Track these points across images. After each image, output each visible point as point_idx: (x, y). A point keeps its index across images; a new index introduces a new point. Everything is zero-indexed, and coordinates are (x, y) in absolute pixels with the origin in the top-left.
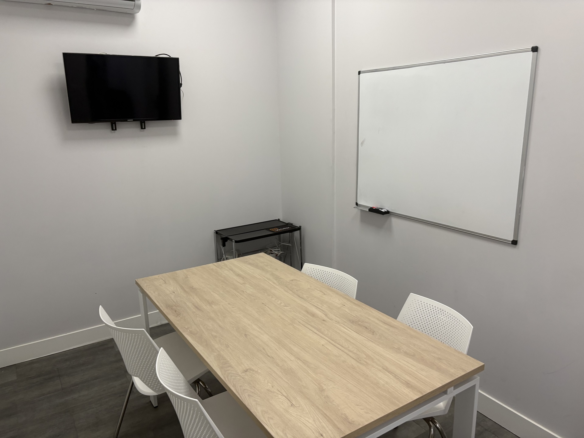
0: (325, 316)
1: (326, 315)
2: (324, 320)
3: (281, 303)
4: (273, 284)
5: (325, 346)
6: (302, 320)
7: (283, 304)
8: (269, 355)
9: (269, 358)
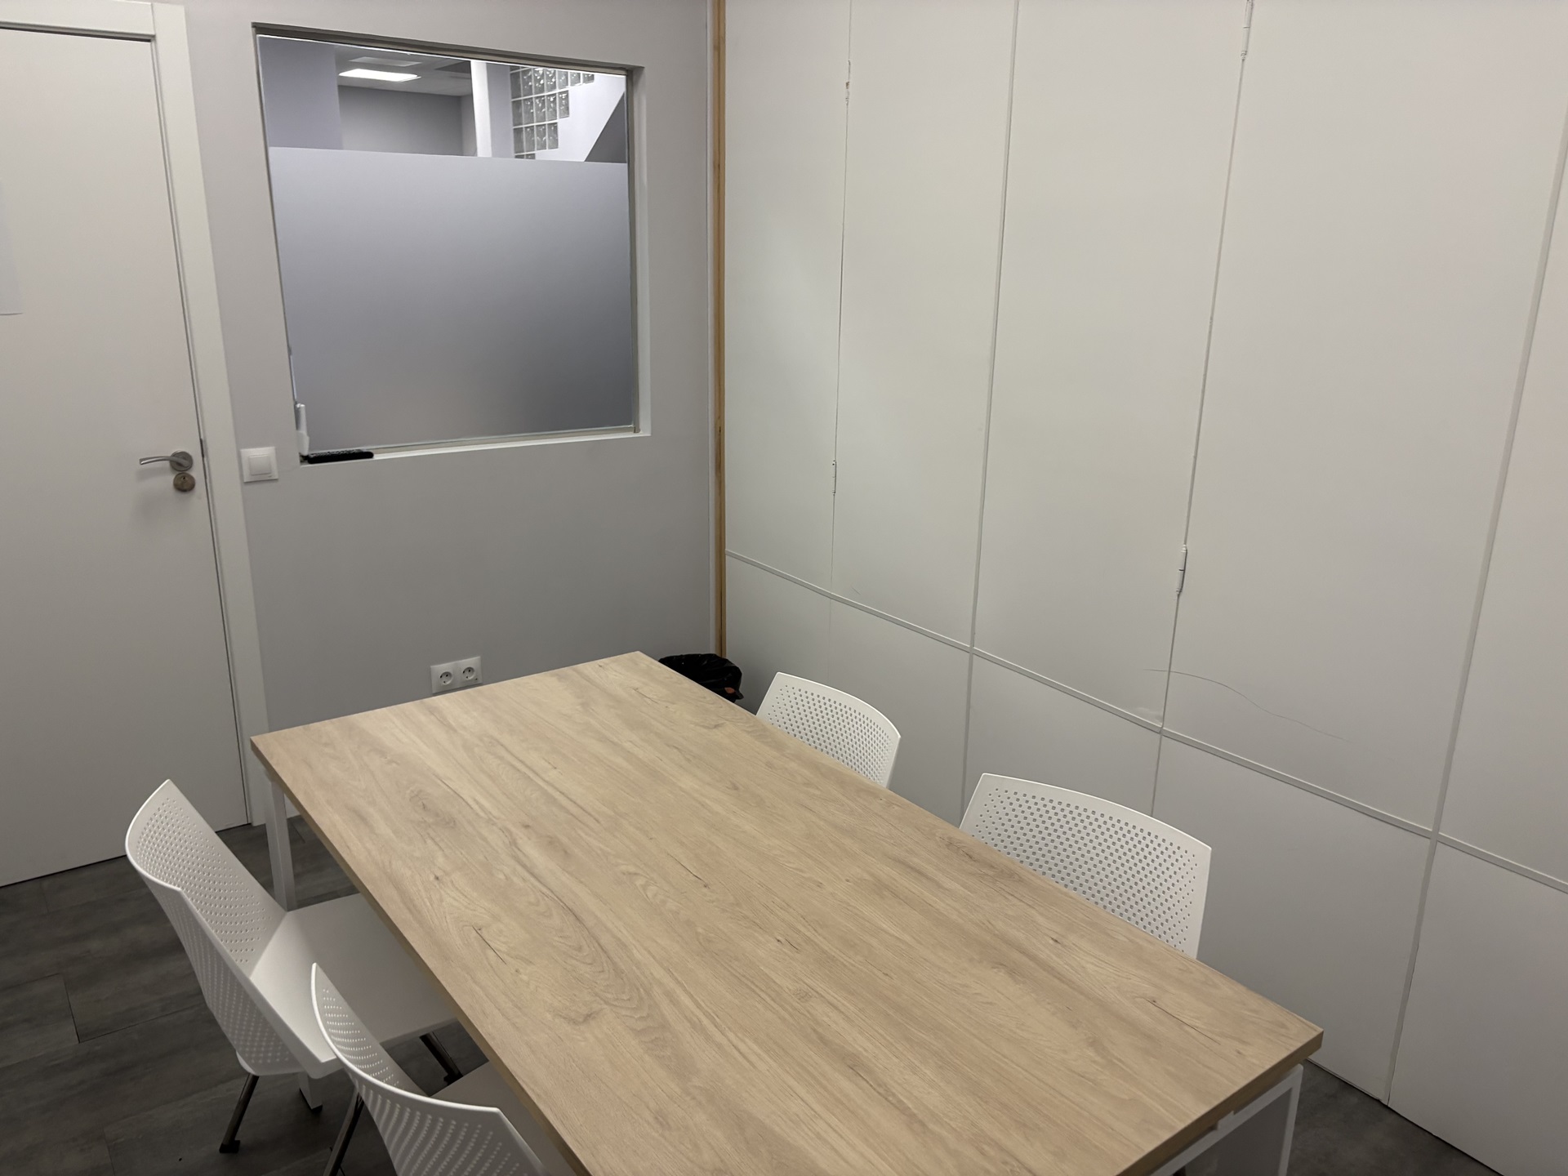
0: (520, 842)
1: (514, 843)
2: (527, 827)
3: (645, 887)
4: (679, 991)
5: (550, 767)
6: (588, 826)
7: (640, 882)
8: (675, 750)
9: (675, 745)
